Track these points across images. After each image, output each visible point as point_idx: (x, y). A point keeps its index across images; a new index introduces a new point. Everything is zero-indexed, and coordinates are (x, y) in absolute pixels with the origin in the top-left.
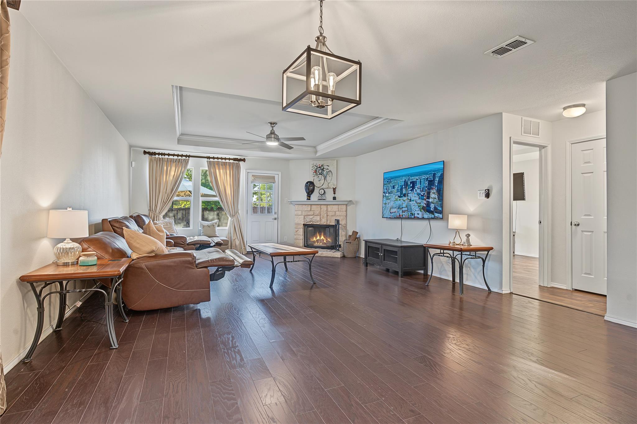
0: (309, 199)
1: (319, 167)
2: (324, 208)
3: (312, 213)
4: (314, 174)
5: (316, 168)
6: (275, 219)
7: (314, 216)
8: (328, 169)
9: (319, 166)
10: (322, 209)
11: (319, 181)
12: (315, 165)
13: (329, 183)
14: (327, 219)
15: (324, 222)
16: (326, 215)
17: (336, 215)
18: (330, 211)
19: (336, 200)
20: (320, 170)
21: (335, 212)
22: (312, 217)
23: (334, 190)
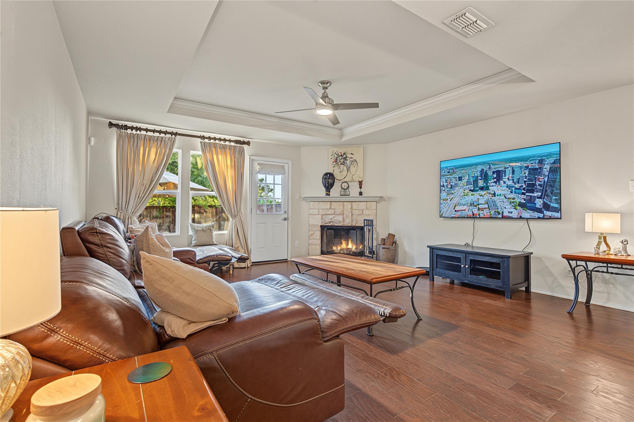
0: (329, 195)
1: (340, 156)
2: (348, 205)
3: (332, 211)
4: (334, 163)
5: (336, 156)
6: (285, 219)
7: (335, 216)
8: (352, 158)
9: (340, 155)
10: (345, 207)
11: (340, 172)
12: (335, 153)
13: (353, 175)
14: (352, 220)
15: (348, 223)
16: (351, 214)
17: (364, 214)
18: (355, 210)
19: (362, 195)
20: (341, 159)
21: (363, 210)
22: (332, 216)
23: (361, 183)
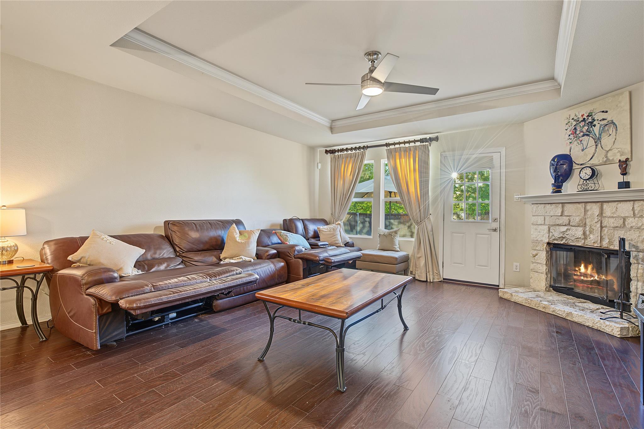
0: (560, 192)
1: (582, 121)
2: (595, 209)
3: (565, 220)
4: (572, 136)
5: (574, 123)
6: (495, 230)
7: (569, 227)
8: (604, 119)
9: (581, 119)
10: (589, 213)
11: (583, 150)
12: (573, 119)
13: (608, 151)
14: (601, 237)
15: (592, 241)
16: (599, 225)
17: (628, 226)
18: (610, 217)
19: (630, 188)
20: (583, 127)
21: (624, 219)
22: (565, 229)
